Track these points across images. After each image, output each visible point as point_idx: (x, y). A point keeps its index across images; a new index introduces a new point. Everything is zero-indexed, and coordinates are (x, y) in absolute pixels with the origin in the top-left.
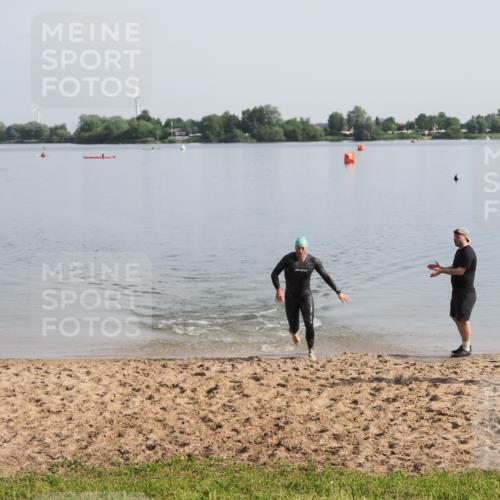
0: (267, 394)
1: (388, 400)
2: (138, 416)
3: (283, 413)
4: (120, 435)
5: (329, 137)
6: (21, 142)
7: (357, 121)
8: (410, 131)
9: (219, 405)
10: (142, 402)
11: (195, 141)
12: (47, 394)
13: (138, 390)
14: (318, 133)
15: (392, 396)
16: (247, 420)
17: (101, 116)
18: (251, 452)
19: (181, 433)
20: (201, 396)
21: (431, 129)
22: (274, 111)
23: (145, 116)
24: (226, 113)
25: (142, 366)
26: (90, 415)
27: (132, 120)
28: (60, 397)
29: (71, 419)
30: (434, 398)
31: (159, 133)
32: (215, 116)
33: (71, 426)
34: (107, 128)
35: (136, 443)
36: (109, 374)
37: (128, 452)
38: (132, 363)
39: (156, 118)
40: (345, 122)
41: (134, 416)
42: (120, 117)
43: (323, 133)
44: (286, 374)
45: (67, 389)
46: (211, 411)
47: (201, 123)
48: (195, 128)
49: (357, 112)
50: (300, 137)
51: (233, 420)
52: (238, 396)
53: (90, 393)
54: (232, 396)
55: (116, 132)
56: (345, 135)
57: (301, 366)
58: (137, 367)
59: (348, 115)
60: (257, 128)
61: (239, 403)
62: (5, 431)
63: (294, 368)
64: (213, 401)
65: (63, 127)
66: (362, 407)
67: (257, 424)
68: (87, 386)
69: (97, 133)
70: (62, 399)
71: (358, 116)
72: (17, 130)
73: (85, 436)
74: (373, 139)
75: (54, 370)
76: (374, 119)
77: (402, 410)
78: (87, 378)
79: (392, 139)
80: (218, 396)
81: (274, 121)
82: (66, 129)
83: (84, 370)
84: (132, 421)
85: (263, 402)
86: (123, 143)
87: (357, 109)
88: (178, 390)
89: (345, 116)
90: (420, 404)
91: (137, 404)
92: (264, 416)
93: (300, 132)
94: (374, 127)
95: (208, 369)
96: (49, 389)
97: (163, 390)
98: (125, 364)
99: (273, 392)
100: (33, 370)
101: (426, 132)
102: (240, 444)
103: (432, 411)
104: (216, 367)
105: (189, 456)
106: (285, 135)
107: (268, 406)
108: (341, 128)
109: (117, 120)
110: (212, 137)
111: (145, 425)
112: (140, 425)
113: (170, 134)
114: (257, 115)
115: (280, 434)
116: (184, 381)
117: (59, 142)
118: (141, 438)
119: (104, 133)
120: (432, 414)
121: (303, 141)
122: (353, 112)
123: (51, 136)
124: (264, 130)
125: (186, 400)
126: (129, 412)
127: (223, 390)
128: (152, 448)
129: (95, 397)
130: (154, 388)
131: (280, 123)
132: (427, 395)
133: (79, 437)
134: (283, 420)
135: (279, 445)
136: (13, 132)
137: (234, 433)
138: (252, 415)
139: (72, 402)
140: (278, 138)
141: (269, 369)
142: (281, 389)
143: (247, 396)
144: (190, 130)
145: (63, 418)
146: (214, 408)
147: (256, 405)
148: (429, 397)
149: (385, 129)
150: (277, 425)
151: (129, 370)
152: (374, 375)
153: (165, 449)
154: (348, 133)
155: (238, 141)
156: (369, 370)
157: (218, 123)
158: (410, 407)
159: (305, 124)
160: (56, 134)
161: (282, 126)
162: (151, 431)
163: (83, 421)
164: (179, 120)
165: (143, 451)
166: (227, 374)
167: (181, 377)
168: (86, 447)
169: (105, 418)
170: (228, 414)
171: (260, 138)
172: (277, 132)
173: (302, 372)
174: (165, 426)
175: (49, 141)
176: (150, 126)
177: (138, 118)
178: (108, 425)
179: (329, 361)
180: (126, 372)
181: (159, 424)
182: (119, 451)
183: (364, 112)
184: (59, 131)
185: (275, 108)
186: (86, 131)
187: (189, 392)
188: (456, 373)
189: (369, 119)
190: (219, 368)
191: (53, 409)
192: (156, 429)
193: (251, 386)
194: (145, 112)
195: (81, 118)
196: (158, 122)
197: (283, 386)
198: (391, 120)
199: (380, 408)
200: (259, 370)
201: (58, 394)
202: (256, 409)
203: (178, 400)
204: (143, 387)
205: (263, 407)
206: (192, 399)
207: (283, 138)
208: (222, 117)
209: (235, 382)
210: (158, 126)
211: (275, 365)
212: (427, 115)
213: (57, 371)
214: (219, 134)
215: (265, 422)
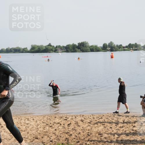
0: (85, 126)
1: (121, 127)
2: (48, 132)
3: (90, 131)
4: (42, 138)
5: (103, 50)
6: (14, 53)
7: (111, 46)
8: (127, 48)
9: (71, 129)
10: (49, 128)
11: (64, 52)
12: (21, 125)
13: (48, 124)
14: (100, 49)
15: (122, 126)
16: (79, 133)
17: (37, 45)
18: (80, 142)
19: (60, 137)
20: (66, 126)
21: (133, 48)
22: (87, 43)
23: (50, 45)
24: (73, 44)
25: (49, 117)
26: (34, 132)
27: (46, 46)
28: (25, 127)
29: (28, 133)
30: (134, 127)
31: (54, 50)
32: (70, 45)
33: (28, 135)
34: (39, 48)
35: (47, 140)
36: (39, 119)
37: (45, 143)
38: (46, 116)
39: (53, 45)
40: (108, 46)
41: (46, 132)
42: (42, 45)
43: (101, 49)
44: (90, 120)
45: (27, 124)
46: (69, 131)
47: (66, 47)
48: (64, 48)
49: (111, 43)
50: (95, 51)
51: (75, 133)
52: (77, 126)
53: (34, 125)
54: (75, 126)
55: (41, 50)
56: (108, 50)
57: (95, 117)
58: (47, 118)
59: (109, 44)
60: (82, 48)
61: (77, 128)
62: (9, 136)
63: (93, 118)
64: (70, 128)
65: (26, 48)
66: (113, 129)
67: (82, 134)
68: (33, 123)
69: (36, 50)
70: (26, 127)
71: (111, 44)
72: (13, 49)
73: (32, 138)
74: (116, 51)
75: (23, 119)
76: (116, 45)
77: (125, 130)
78: (33, 121)
79: (121, 51)
80: (71, 126)
81: (87, 46)
82: (27, 49)
83: (32, 119)
84: (46, 133)
85: (84, 128)
86: (44, 53)
87: (111, 42)
88: (59, 124)
89: (108, 44)
90: (130, 128)
91: (47, 128)
92: (84, 132)
93: (95, 49)
94: (116, 47)
95: (68, 118)
96: (22, 124)
97: (55, 124)
98: (44, 117)
99: (87, 125)
100: (17, 119)
101: (131, 49)
102: (77, 140)
103: (133, 130)
104: (70, 118)
105: (62, 144)
106: (90, 50)
107: (85, 129)
108: (106, 48)
109: (42, 46)
110: (69, 51)
111: (50, 135)
112: (48, 135)
113: (57, 50)
114: (82, 44)
115: (89, 137)
116: (61, 122)
117: (25, 53)
118: (48, 138)
119: (38, 50)
120: (133, 131)
121: (96, 52)
122: (110, 43)
123: (23, 51)
124: (84, 49)
125: (62, 127)
126: (45, 131)
127: (72, 124)
128: (51, 141)
129: (35, 127)
130: (52, 124)
131: (89, 46)
132: (132, 126)
133: (31, 138)
134: (90, 133)
135: (88, 140)
136: (12, 50)
137: (76, 137)
138: (81, 132)
139: (28, 128)
140: (88, 51)
141: (86, 118)
142: (89, 124)
143: (79, 126)
144: (63, 49)
145: (26, 133)
146: (70, 130)
147: (82, 128)
148: (133, 126)
149: (120, 48)
150: (88, 135)
151: (45, 119)
152: (117, 120)
153: (55, 142)
154: (109, 49)
155: (77, 52)
156: (115, 118)
157: (71, 46)
158: (127, 129)
159: (96, 47)
160: (25, 50)
161: (89, 47)
162: (51, 136)
163: (32, 133)
164: (60, 46)
165: (49, 142)
166: (74, 120)
167: (60, 121)
168: (33, 141)
169: (38, 132)
170: (74, 131)
171: (83, 51)
172: (88, 49)
173: (95, 119)
174: (55, 135)
175: (22, 52)
176: (51, 48)
177: (48, 46)
178: (39, 135)
179: (103, 116)
180: (44, 119)
181: (54, 134)
182: (42, 142)
183: (113, 43)
184: (25, 49)
185: (87, 42)
186: (33, 49)
187: (62, 125)
188: (140, 119)
189: (115, 45)
190: (71, 118)
191: (23, 130)
192: (53, 136)
193: (80, 123)
194: (50, 44)
195: (32, 46)
196: (54, 46)
197: (90, 123)
198: (121, 45)
199: (118, 129)
200: (83, 118)
201: (25, 126)
202: (82, 130)
203: (59, 127)
204: (49, 123)
205: (84, 129)
206: (64, 127)
207: (90, 51)
208: (72, 45)
209: (76, 122)
210: (53, 48)
211: (87, 117)
212: (132, 44)
213: (24, 119)
214: (71, 50)
215: (84, 134)
